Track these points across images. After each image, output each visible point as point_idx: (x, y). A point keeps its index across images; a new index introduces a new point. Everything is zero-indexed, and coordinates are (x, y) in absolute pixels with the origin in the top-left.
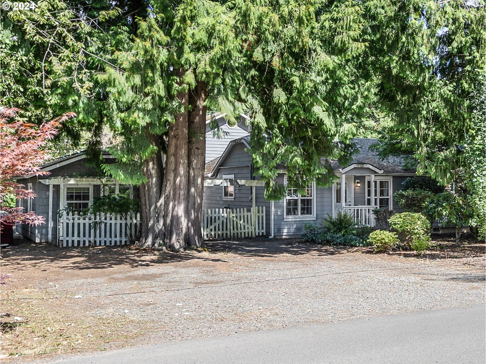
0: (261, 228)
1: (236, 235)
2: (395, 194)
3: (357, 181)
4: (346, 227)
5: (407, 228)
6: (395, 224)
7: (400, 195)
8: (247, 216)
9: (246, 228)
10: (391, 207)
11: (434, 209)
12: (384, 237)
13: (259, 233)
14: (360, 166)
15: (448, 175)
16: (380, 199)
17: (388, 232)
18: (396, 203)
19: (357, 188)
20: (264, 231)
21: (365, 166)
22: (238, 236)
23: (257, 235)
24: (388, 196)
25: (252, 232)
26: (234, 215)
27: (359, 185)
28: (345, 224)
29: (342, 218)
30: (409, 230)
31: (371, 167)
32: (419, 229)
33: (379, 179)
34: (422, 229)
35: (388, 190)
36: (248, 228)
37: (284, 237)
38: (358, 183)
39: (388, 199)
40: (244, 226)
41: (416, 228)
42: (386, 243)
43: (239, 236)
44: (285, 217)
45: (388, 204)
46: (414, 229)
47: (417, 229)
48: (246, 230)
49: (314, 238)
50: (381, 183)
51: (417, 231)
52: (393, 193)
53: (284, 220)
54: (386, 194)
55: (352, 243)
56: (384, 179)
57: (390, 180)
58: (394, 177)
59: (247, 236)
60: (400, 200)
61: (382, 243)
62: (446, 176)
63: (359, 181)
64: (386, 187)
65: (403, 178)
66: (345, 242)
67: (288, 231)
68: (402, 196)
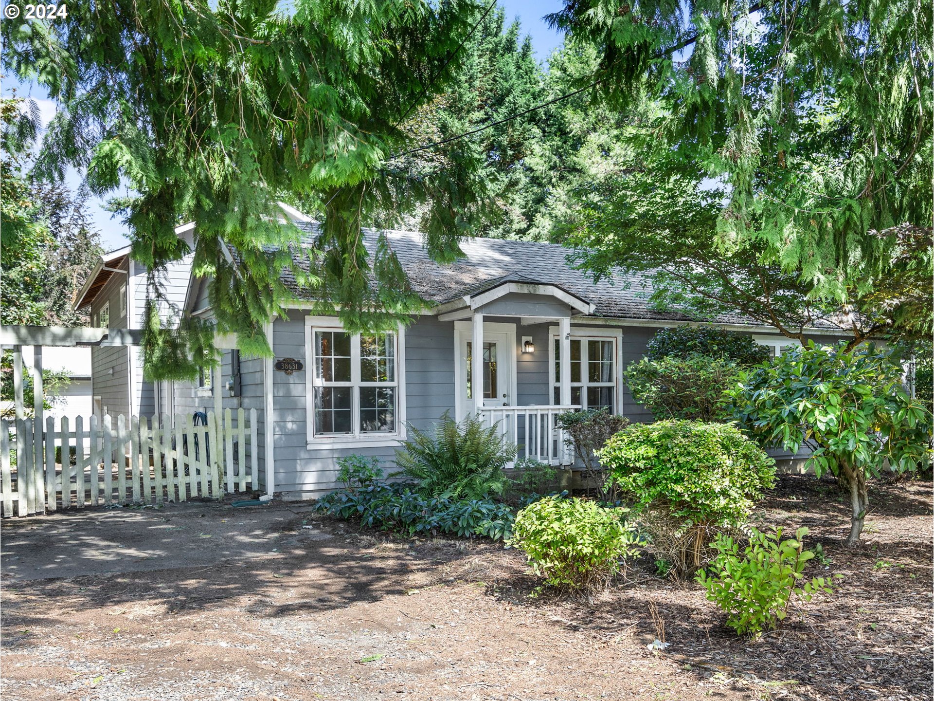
0: (242, 470)
1: (159, 491)
2: (629, 369)
3: (524, 339)
4: (471, 471)
5: (679, 488)
6: (625, 469)
7: (642, 372)
8: (196, 435)
9: (193, 471)
10: (619, 409)
11: (774, 406)
12: (573, 530)
13: (237, 485)
14: (525, 290)
15: (855, 254)
16: (589, 388)
17: (592, 506)
18: (630, 396)
19: (527, 358)
20: (253, 479)
21: (542, 290)
22: (165, 494)
23: (231, 489)
24: (610, 380)
25: (210, 482)
26: (153, 434)
27: (531, 349)
28: (468, 461)
29: (458, 442)
30: (686, 498)
31: (559, 294)
32: (733, 493)
33: (585, 337)
34: (748, 496)
35: (611, 365)
36: (198, 472)
37: (306, 497)
38: (527, 343)
39: (610, 389)
40: (187, 467)
41: (717, 489)
42: (581, 558)
43: (171, 496)
44: (310, 437)
45: (610, 402)
46: (709, 494)
47: (724, 493)
48: (193, 479)
49: (361, 508)
50: (592, 345)
51: (723, 502)
52: (625, 369)
53: (309, 447)
54: (606, 377)
55: (478, 530)
56: (599, 335)
57: (617, 338)
58: (626, 330)
59: (194, 493)
60: (643, 386)
61: (564, 558)
62: (846, 257)
63: (530, 339)
64: (606, 355)
65: (650, 332)
66: (455, 524)
67: (319, 477)
68: (651, 375)
